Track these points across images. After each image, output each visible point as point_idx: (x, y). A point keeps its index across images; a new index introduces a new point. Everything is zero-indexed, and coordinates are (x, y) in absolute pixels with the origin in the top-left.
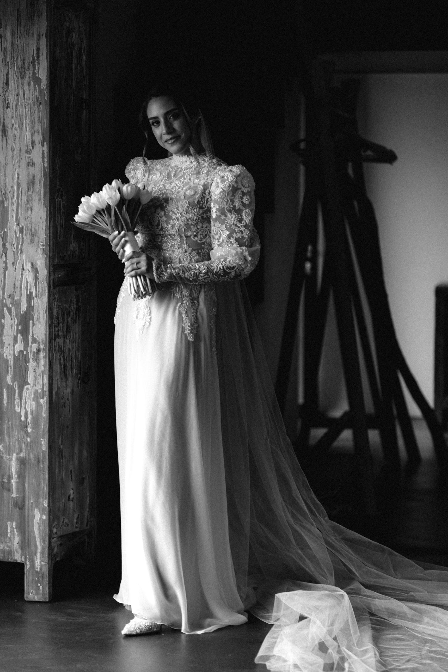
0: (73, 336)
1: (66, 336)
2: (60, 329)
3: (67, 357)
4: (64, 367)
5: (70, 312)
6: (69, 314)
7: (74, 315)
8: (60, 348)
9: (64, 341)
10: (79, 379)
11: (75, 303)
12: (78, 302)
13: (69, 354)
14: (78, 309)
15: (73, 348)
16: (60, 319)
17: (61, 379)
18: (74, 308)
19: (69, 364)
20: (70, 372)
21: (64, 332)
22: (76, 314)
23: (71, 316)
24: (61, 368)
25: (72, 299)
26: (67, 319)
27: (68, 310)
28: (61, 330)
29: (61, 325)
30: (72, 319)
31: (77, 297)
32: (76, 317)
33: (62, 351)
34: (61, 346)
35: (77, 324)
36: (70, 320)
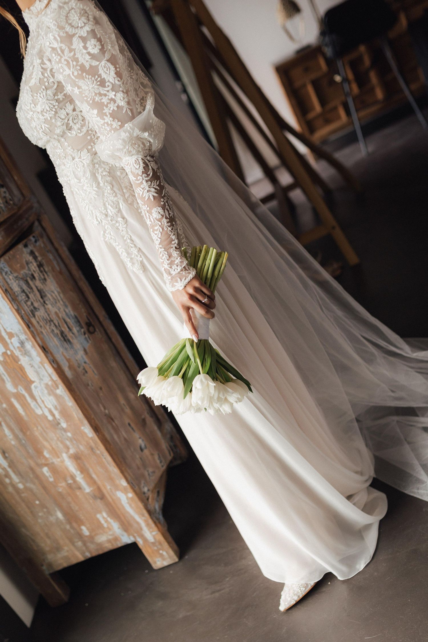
0: (52, 296)
1: (44, 302)
2: (32, 300)
3: (58, 323)
4: (62, 336)
5: (33, 275)
6: (33, 277)
7: (40, 275)
8: (45, 320)
9: (45, 309)
10: (85, 334)
11: (33, 261)
12: (35, 258)
13: (58, 317)
14: (40, 266)
15: (59, 310)
16: (26, 291)
17: (66, 349)
18: (35, 267)
19: (64, 328)
20: (71, 334)
21: (40, 301)
22: (41, 272)
23: (37, 278)
24: (60, 338)
25: (27, 260)
26: (34, 284)
27: (29, 274)
28: (34, 301)
29: (31, 296)
30: (40, 280)
31: (32, 253)
32: (44, 275)
33: (49, 321)
34: (45, 317)
35: (49, 281)
36: (38, 283)
